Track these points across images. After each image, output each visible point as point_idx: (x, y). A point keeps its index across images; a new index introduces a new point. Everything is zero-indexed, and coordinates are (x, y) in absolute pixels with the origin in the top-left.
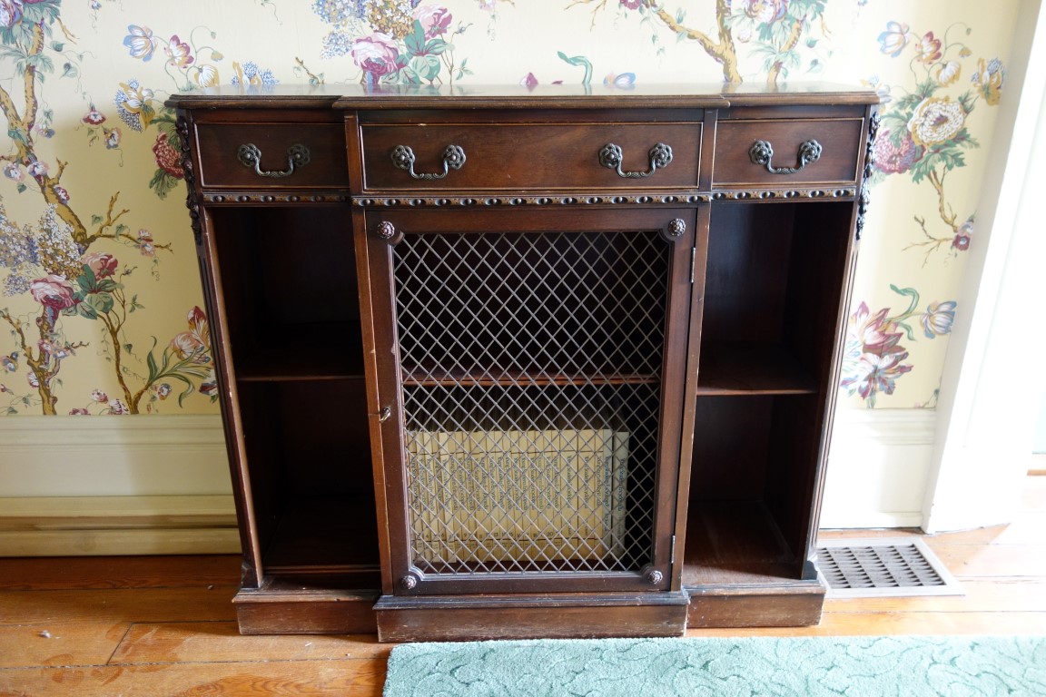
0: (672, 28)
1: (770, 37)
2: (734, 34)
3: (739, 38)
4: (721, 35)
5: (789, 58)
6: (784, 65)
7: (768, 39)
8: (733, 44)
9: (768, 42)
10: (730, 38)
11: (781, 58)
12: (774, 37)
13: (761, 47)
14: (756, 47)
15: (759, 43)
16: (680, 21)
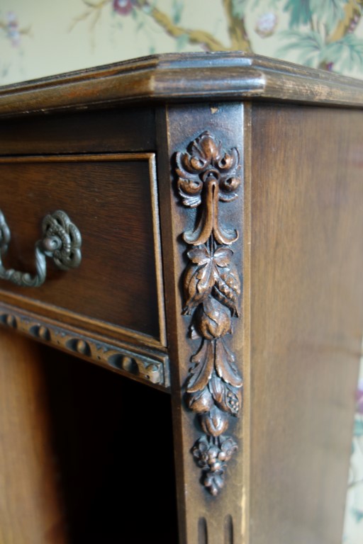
0: (170, 33)
1: (309, 19)
2: (250, 26)
3: (258, 31)
4: (232, 31)
5: (346, 53)
6: (336, 68)
7: (305, 22)
8: (249, 42)
9: (304, 29)
10: (244, 33)
11: (329, 54)
12: (315, 17)
13: (294, 40)
14: (286, 41)
15: (291, 33)
16: (177, 19)
